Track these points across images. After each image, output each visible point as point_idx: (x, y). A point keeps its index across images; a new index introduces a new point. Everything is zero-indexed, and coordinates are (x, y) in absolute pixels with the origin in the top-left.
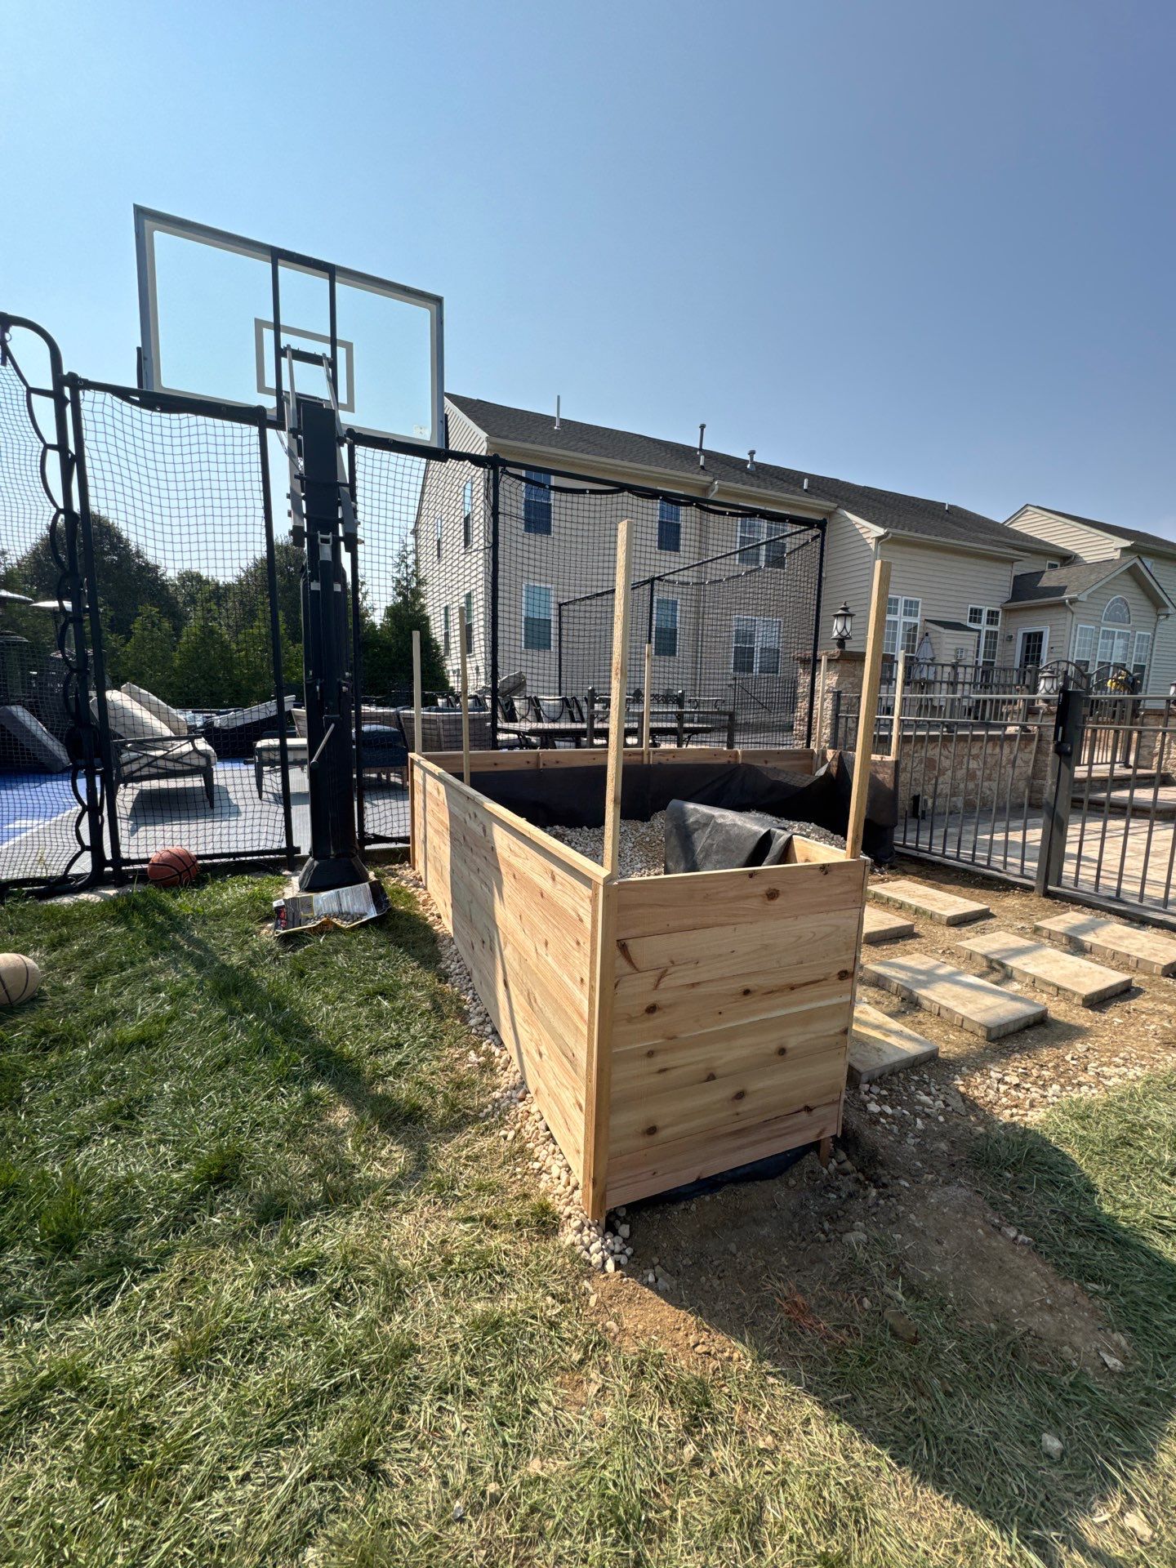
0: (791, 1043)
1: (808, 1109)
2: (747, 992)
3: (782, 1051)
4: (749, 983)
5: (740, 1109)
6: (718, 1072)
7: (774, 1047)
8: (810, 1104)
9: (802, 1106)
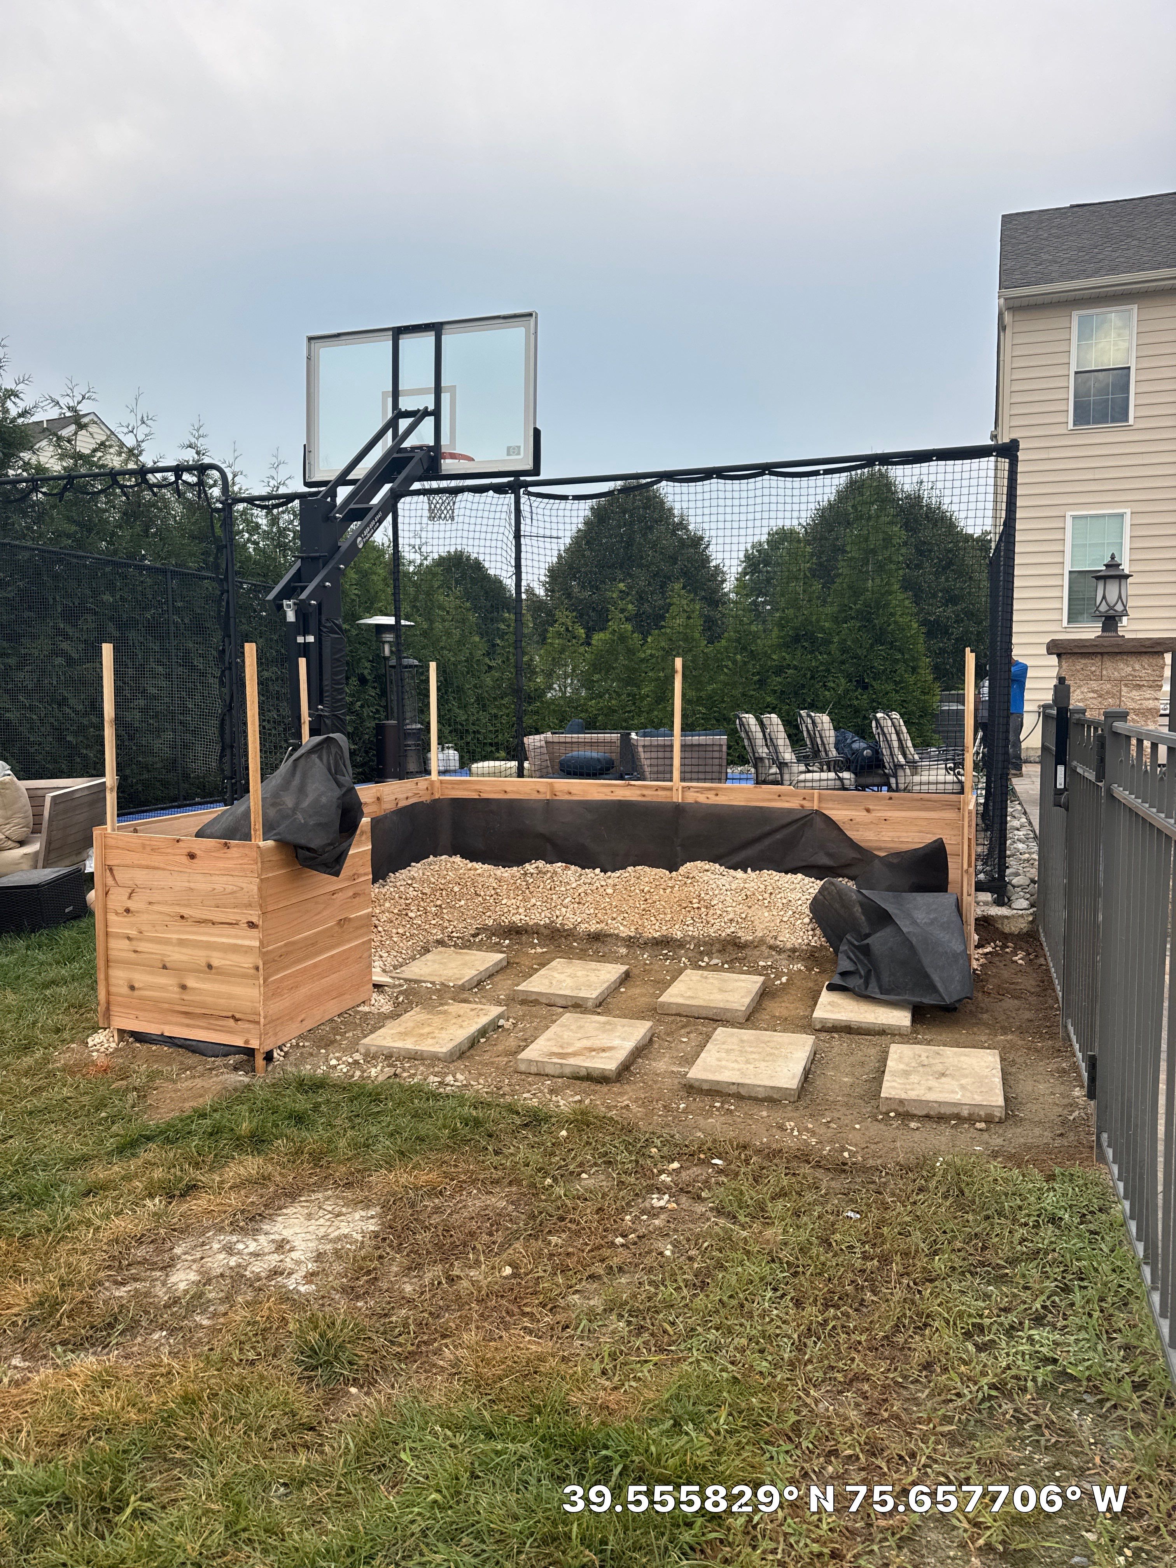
0: (215, 963)
1: (237, 1020)
2: (182, 917)
3: (210, 967)
4: (185, 912)
5: (186, 997)
6: (168, 965)
7: (203, 963)
8: (238, 1016)
9: (230, 1014)
